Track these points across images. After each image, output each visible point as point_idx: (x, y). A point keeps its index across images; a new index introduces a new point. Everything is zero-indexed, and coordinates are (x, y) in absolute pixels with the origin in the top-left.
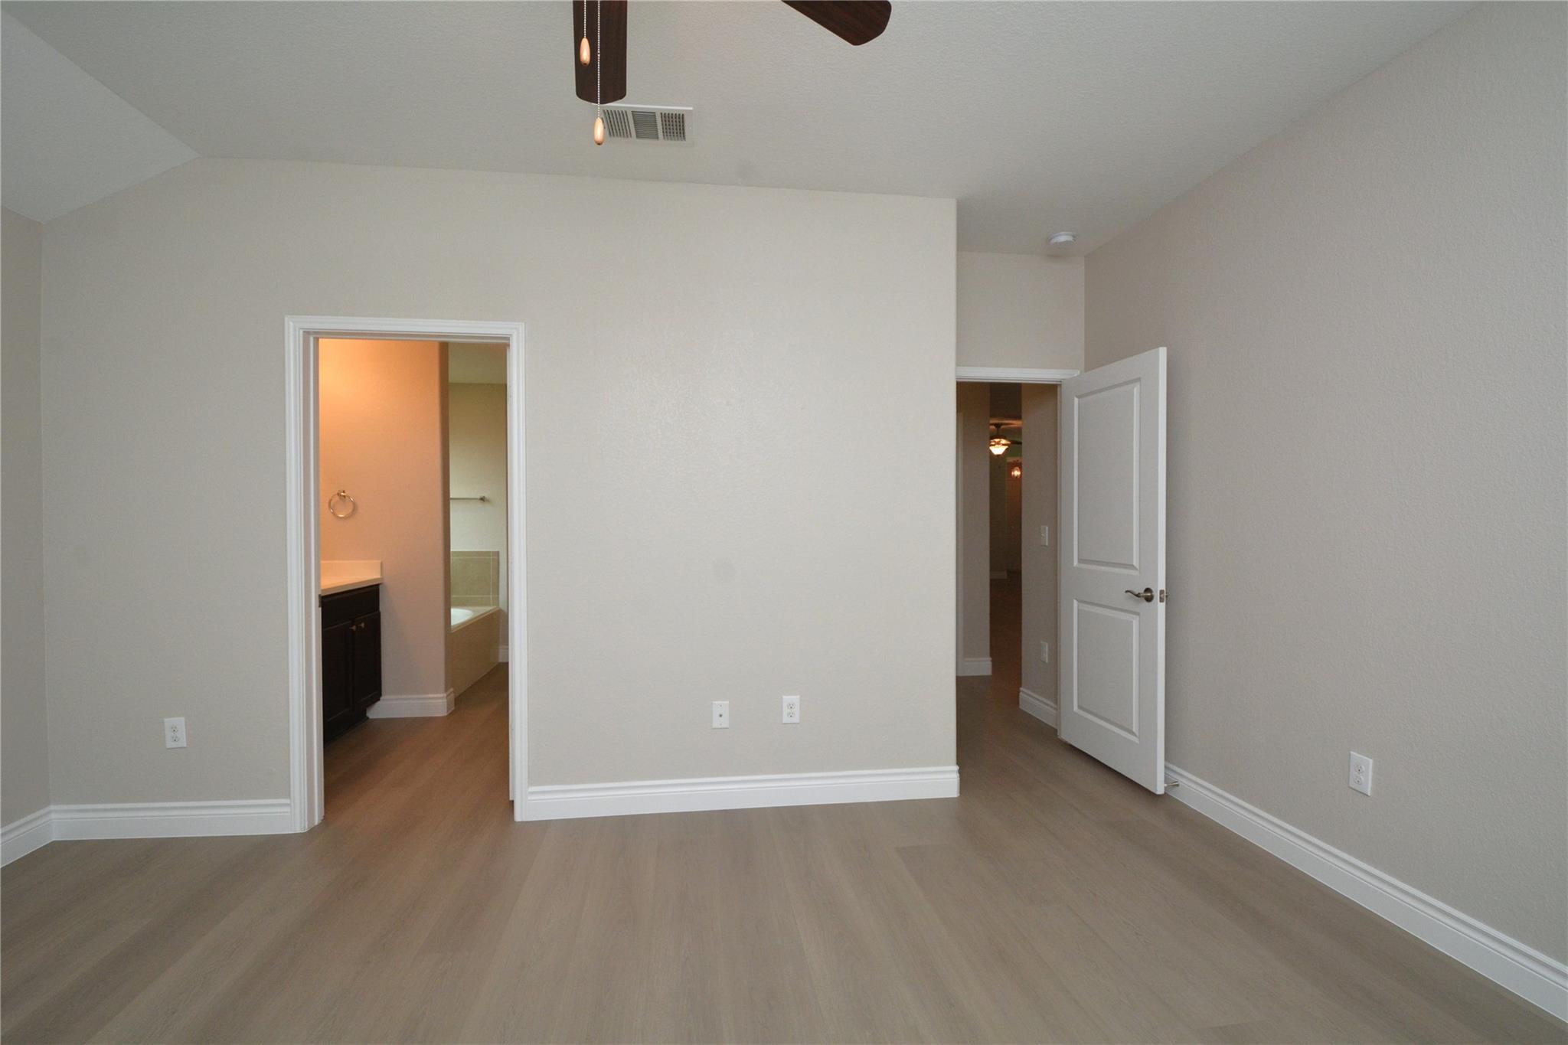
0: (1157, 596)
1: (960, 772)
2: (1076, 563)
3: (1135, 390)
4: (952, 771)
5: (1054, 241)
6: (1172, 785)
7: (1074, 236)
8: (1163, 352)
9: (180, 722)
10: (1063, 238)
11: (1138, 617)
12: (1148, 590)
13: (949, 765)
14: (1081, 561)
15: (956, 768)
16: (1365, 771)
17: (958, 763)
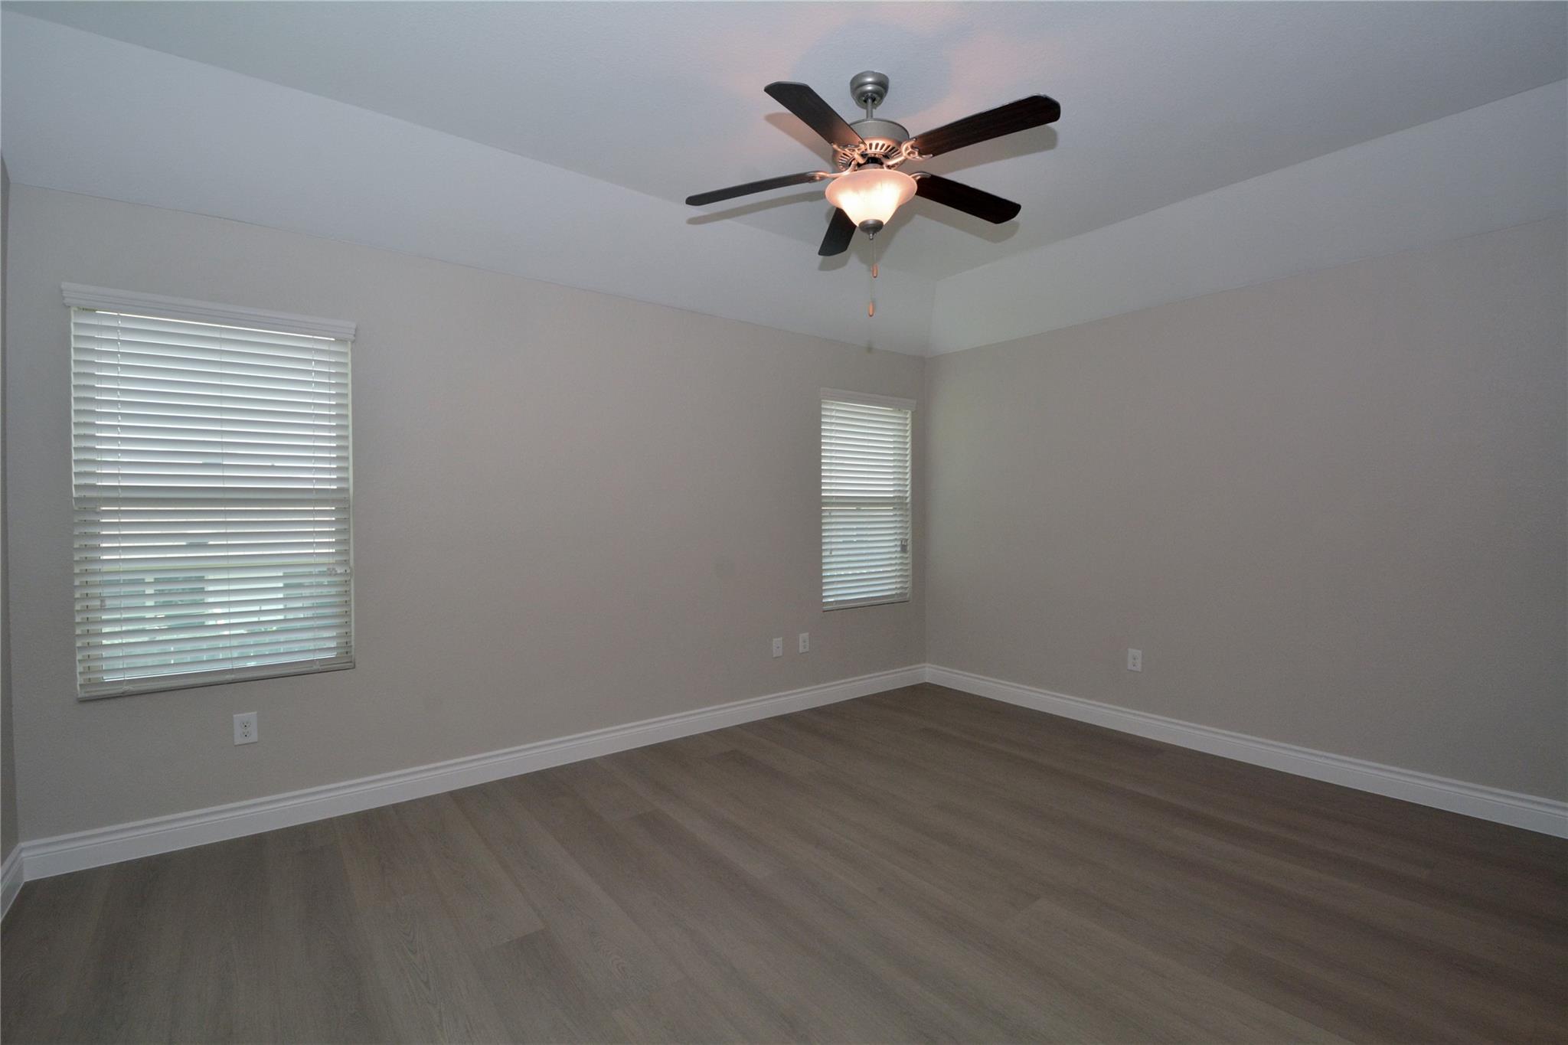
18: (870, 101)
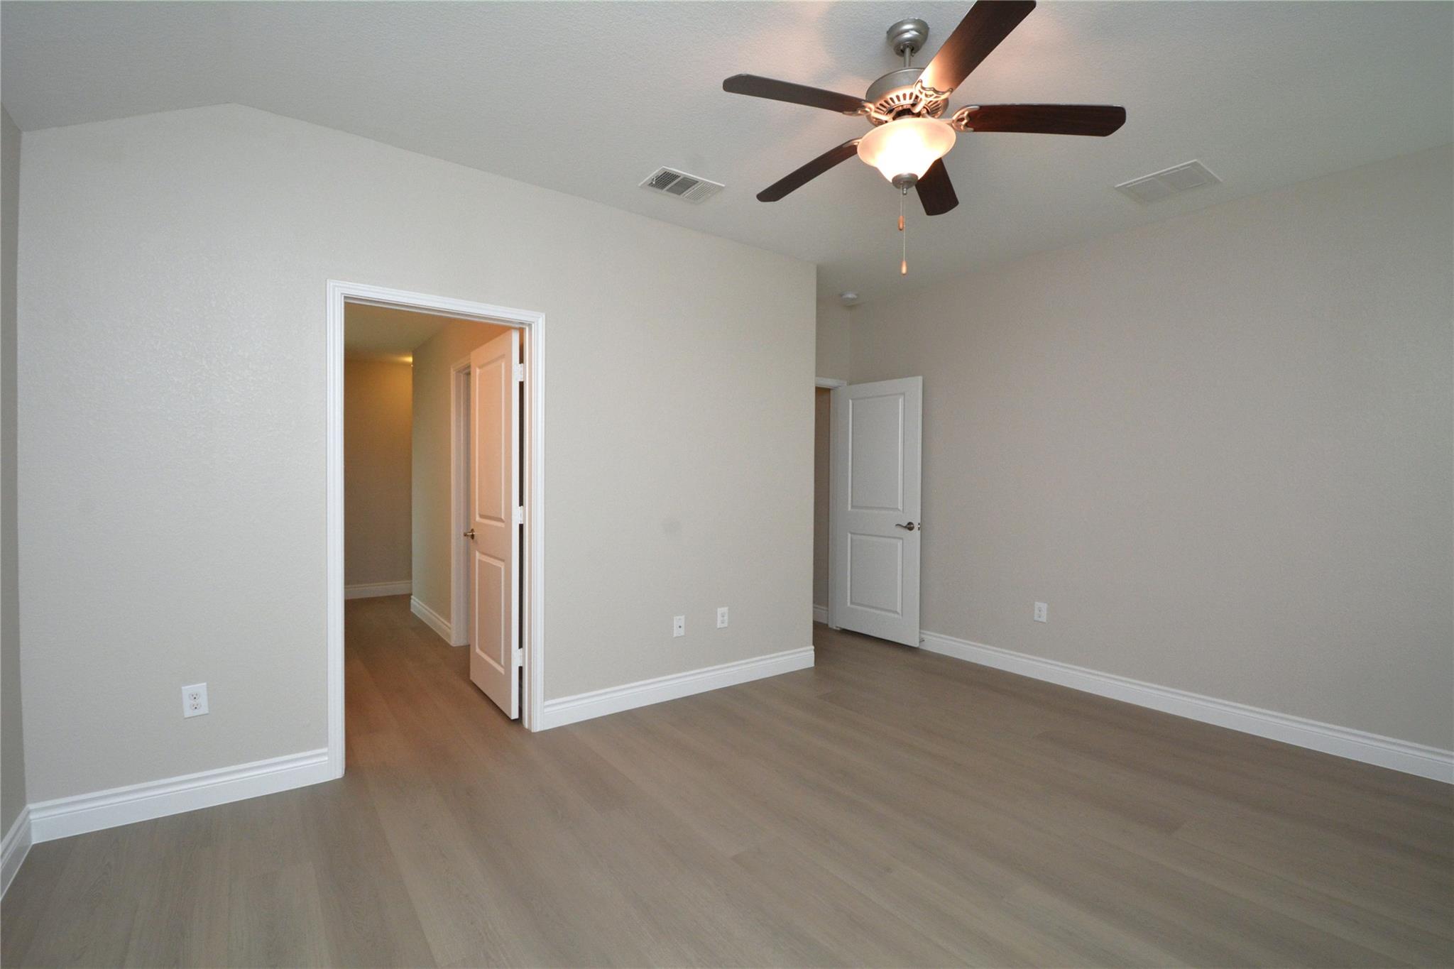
0: (916, 526)
1: (815, 651)
2: (849, 509)
3: (900, 400)
4: (811, 650)
5: (844, 297)
6: (922, 641)
7: (857, 295)
8: (920, 378)
9: (201, 688)
10: (850, 296)
11: (901, 541)
12: (910, 523)
13: (806, 646)
14: (852, 507)
15: (813, 647)
16: (1042, 611)
17: (814, 644)
18: (908, 51)
